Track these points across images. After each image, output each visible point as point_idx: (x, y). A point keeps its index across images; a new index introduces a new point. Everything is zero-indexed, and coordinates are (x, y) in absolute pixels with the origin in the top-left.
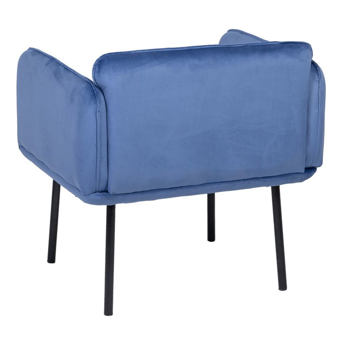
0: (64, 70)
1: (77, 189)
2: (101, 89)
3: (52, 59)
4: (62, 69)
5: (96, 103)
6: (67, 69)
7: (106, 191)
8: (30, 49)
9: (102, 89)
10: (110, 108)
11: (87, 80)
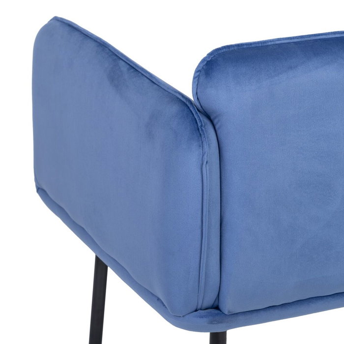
0: (128, 70)
1: (159, 299)
2: (208, 117)
3: (102, 46)
4: (124, 68)
5: (202, 146)
6: (135, 69)
7: (216, 307)
8: (56, 19)
9: (212, 118)
10: (228, 155)
11: (180, 97)
